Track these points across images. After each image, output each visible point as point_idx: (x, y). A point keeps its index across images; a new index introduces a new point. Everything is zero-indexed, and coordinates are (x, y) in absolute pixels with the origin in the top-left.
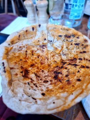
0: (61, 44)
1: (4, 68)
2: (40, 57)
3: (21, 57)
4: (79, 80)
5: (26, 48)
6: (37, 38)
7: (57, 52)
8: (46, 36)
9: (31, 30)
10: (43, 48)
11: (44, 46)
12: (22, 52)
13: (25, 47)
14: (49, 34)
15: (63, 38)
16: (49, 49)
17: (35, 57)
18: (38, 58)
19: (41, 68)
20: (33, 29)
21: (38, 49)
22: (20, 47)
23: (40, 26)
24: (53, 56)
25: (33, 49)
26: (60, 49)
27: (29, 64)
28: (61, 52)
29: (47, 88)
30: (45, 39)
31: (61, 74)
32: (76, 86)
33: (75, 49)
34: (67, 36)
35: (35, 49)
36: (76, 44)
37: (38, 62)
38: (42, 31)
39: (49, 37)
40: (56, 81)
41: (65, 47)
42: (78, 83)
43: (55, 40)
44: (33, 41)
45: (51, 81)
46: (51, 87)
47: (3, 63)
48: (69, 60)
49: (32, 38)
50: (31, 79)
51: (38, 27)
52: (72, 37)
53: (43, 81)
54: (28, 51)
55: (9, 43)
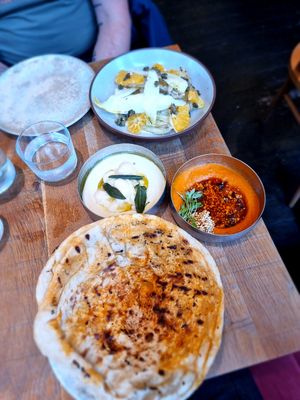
0: (143, 248)
1: (83, 370)
2: (113, 290)
3: (84, 316)
4: (200, 322)
5: (82, 291)
6: (92, 261)
7: (142, 264)
8: (108, 247)
9: (75, 253)
10: (112, 270)
11: (111, 266)
12: (78, 305)
13: (79, 291)
14: (111, 241)
15: (142, 238)
16: (122, 265)
17: (104, 296)
18: (111, 293)
19: (124, 308)
20: (78, 249)
21: (103, 278)
22: (71, 299)
23: (88, 237)
24: (136, 273)
25: (94, 284)
26: (143, 258)
27: (103, 318)
28: (149, 263)
29: (159, 352)
30: (109, 255)
31: (168, 312)
32: (199, 335)
33: (173, 256)
34: (150, 235)
35: (98, 281)
36: (171, 248)
37: (115, 302)
38: (97, 244)
39: (113, 245)
40: (165, 329)
41: (152, 253)
42: (200, 328)
43: (128, 246)
44: (88, 270)
45: (157, 330)
46: (163, 347)
47: (75, 363)
48: (170, 276)
49: (83, 266)
50: (125, 348)
51: (86, 240)
52: (158, 235)
53: (143, 338)
54: (87, 295)
55: (51, 308)
